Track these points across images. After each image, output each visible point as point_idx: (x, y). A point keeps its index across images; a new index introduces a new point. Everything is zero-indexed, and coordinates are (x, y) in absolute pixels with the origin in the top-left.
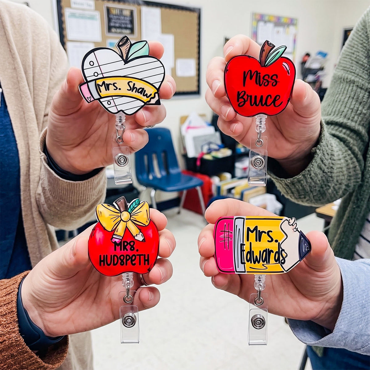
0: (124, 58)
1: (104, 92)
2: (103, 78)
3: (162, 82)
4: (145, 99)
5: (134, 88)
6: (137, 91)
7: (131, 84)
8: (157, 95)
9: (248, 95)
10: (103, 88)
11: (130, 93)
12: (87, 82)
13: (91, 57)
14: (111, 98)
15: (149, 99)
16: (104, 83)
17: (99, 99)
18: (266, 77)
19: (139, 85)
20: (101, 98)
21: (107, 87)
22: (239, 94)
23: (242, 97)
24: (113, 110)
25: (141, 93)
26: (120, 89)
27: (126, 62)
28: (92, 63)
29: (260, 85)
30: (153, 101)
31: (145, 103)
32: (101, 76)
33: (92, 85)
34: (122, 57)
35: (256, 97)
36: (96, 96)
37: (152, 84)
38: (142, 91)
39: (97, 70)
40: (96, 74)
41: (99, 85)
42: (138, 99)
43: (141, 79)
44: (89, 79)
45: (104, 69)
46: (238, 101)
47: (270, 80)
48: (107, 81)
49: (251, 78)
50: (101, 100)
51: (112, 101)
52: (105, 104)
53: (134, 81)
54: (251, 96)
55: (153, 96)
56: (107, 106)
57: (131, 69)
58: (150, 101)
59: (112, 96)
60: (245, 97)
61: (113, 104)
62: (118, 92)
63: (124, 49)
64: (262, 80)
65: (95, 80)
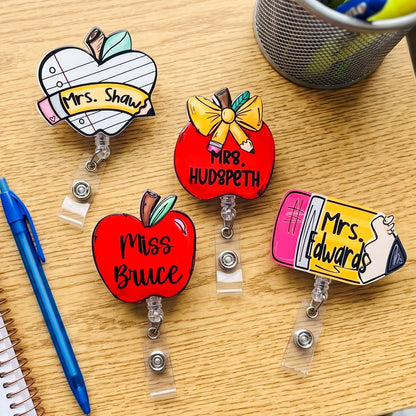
0: (97, 57)
1: (73, 108)
2: (71, 88)
3: (154, 83)
4: (133, 110)
5: (115, 96)
6: (120, 100)
7: (111, 92)
8: (148, 102)
9: (130, 271)
10: (71, 103)
11: (111, 104)
12: (49, 96)
13: (51, 62)
14: (84, 115)
15: (137, 110)
16: (72, 95)
17: (66, 118)
18: (154, 242)
19: (122, 92)
20: (70, 116)
21: (77, 100)
22: (117, 270)
23: (122, 274)
24: (89, 131)
25: (126, 101)
26: (95, 101)
27: (100, 62)
28: (52, 70)
29: (146, 254)
30: (144, 112)
31: (134, 116)
32: (67, 86)
33: (55, 100)
34: (94, 57)
35: (142, 272)
36: (63, 114)
37: (139, 89)
38: (127, 100)
39: (61, 78)
40: (60, 84)
41: (65, 99)
42: (122, 111)
43: (124, 84)
44: (50, 92)
45: (71, 76)
46: (117, 280)
47: (159, 245)
48: (77, 92)
49: (132, 244)
50: (71, 119)
51: (85, 119)
52: (76, 123)
53: (114, 87)
54: (135, 272)
55: (143, 104)
56: (79, 126)
57: (109, 71)
58: (139, 112)
59: (85, 112)
60: (127, 273)
61: (87, 123)
62: (93, 105)
63: (96, 45)
64: (147, 246)
65: (59, 92)
